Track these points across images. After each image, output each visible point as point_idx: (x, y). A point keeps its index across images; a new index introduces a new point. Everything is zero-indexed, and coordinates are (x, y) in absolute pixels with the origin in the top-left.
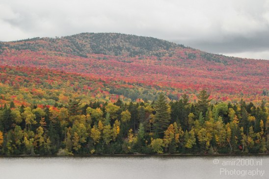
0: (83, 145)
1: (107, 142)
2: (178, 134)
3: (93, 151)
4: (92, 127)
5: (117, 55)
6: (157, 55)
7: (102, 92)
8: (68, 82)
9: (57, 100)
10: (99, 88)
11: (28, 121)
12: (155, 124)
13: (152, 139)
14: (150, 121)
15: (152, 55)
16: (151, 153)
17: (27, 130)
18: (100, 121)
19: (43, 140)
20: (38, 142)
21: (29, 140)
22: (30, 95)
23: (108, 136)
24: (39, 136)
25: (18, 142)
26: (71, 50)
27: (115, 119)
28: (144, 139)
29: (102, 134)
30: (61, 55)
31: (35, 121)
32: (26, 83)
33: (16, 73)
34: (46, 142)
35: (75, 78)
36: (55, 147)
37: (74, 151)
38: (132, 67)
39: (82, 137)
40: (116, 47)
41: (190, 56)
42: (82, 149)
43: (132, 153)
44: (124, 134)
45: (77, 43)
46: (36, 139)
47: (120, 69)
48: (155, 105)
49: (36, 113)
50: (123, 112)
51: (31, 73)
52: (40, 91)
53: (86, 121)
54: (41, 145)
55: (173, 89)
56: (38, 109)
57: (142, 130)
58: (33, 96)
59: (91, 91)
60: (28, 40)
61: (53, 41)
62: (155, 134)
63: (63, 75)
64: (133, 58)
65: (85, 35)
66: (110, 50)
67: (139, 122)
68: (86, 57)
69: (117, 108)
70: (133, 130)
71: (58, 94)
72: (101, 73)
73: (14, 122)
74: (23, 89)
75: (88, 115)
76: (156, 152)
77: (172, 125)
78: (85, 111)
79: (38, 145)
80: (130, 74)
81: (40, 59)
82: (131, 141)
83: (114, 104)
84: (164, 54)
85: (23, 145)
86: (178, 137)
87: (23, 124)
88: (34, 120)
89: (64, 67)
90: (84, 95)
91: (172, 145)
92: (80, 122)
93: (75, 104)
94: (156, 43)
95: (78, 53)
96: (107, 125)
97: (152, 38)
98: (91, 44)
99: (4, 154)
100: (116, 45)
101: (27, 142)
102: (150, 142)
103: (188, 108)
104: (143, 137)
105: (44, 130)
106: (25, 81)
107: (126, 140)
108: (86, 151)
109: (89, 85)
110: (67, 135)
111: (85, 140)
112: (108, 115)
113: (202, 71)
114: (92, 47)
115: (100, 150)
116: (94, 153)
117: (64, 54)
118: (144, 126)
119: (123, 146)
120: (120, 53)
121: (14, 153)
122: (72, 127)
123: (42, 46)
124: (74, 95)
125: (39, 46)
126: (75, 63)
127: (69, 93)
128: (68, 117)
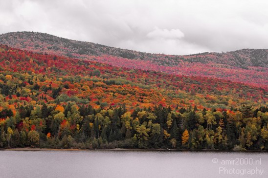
0: (255, 142)
3: (262, 147)
4: (262, 128)
7: (262, 98)
8: (235, 90)
9: (227, 104)
10: (260, 95)
11: (209, 122)
17: (209, 129)
19: (221, 138)
20: (217, 139)
21: (210, 138)
22: (204, 100)
24: (218, 135)
25: (201, 139)
26: (235, 63)
30: (227, 67)
31: (215, 122)
32: (199, 90)
33: (191, 82)
34: (224, 139)
35: (240, 86)
36: (231, 143)
37: (247, 147)
39: (253, 136)
42: (253, 146)
45: (240, 57)
46: (216, 137)
49: (216, 115)
51: (204, 81)
52: (212, 96)
53: (257, 122)
54: (220, 141)
56: (217, 112)
58: (207, 101)
59: (253, 98)
60: (199, 54)
61: (220, 56)
63: (230, 84)
65: (246, 51)
68: (247, 69)
71: (227, 100)
72: (260, 82)
73: (198, 122)
74: (198, 95)
75: (259, 118)
78: (256, 114)
79: (217, 142)
81: (209, 70)
85: (205, 142)
87: (205, 124)
88: (215, 121)
89: (229, 77)
90: (248, 101)
92: (252, 123)
93: (248, 109)
95: (241, 65)
98: (251, 58)
99: (189, 148)
101: (208, 139)
105: (222, 129)
106: (199, 88)
108: (256, 147)
109: (251, 92)
110: (241, 134)
111: (256, 138)
114: (252, 61)
116: (263, 149)
117: (229, 66)
121: (198, 148)
122: (245, 127)
123: (210, 59)
124: (240, 101)
125: (208, 59)
126: (238, 74)
127: (236, 99)
128: (242, 119)
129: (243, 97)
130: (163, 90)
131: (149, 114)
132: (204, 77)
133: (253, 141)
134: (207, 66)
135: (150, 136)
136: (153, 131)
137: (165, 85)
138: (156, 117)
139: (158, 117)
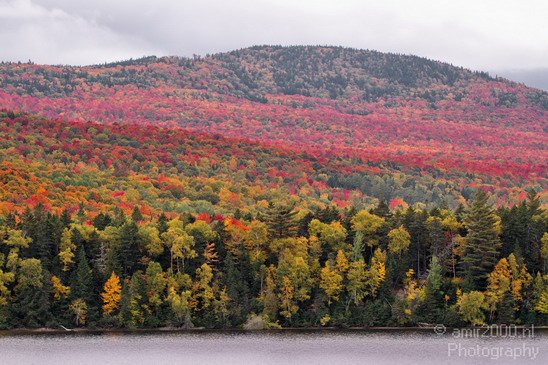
0: (304, 305)
1: (358, 298)
2: (519, 281)
3: (326, 319)
4: (323, 265)
5: (334, 97)
6: (426, 96)
7: (311, 182)
8: (233, 161)
9: (215, 201)
10: (304, 174)
11: (176, 252)
12: (465, 259)
13: (459, 292)
14: (455, 251)
15: (415, 96)
16: (457, 324)
17: (175, 272)
18: (340, 252)
19: (211, 296)
20: (200, 299)
21: (180, 294)
22: (152, 191)
23: (359, 284)
24: (203, 286)
25: (155, 299)
26: (230, 85)
27: (375, 248)
28: (442, 293)
29: (346, 281)
30: (208, 98)
31: (193, 251)
32: (136, 162)
33: (112, 139)
34: (219, 299)
35: (248, 150)
36: (238, 310)
37: (282, 319)
38: (371, 125)
39: (299, 288)
40: (331, 80)
41: (502, 100)
42: (299, 316)
43: (415, 325)
44: (394, 280)
45: (243, 69)
46: (196, 293)
47: (343, 129)
48: (465, 216)
49: (194, 233)
50: (394, 232)
51: (147, 138)
52: (174, 180)
53: (309, 251)
54: (206, 305)
55: (471, 177)
56: (199, 224)
57: (437, 272)
58: (160, 192)
59: (286, 181)
60: (130, 62)
61: (188, 66)
62: (465, 281)
63: (220, 143)
64: (372, 105)
65: (261, 51)
66: (318, 85)
67: (428, 253)
68: (265, 101)
69: (378, 222)
70: (416, 271)
71: (216, 189)
72: (300, 139)
73: (146, 253)
74: (133, 177)
75: (313, 238)
76: (469, 323)
77: (504, 260)
78: (307, 228)
79: (200, 306)
80: (366, 141)
81: (160, 106)
82: (411, 297)
83: (371, 212)
84: (442, 95)
85: (166, 306)
86: (519, 288)
87: (165, 259)
88: (192, 248)
89: (214, 125)
90: (273, 190)
91: (504, 305)
92: (295, 254)
93: (283, 213)
94: (423, 70)
95: (246, 92)
96: (358, 259)
97: (415, 58)
98: (274, 71)
99: (123, 326)
100: (333, 74)
101: (176, 300)
102: (453, 300)
103: (540, 221)
104: (438, 287)
105: (213, 272)
106: (135, 157)
107: (400, 295)
108: (308, 320)
109: (280, 165)
110: (265, 283)
111: (308, 294)
112: (359, 238)
113: (532, 134)
114: (278, 78)
115: (342, 317)
116: (328, 324)
117: (214, 95)
118: (441, 262)
119: (395, 308)
120: (341, 93)
121: (146, 324)
122: (276, 265)
123: (162, 76)
124: (253, 191)
125: (155, 76)
126: (240, 117)
127: (239, 186)
128: (268, 243)
129: (258, 181)
130: (36, 164)
131: (10, 231)
132: (149, 127)
133: (300, 304)
134: (151, 95)
135: (13, 293)
136: (23, 279)
137: (41, 150)
138: (30, 240)
139: (35, 239)
